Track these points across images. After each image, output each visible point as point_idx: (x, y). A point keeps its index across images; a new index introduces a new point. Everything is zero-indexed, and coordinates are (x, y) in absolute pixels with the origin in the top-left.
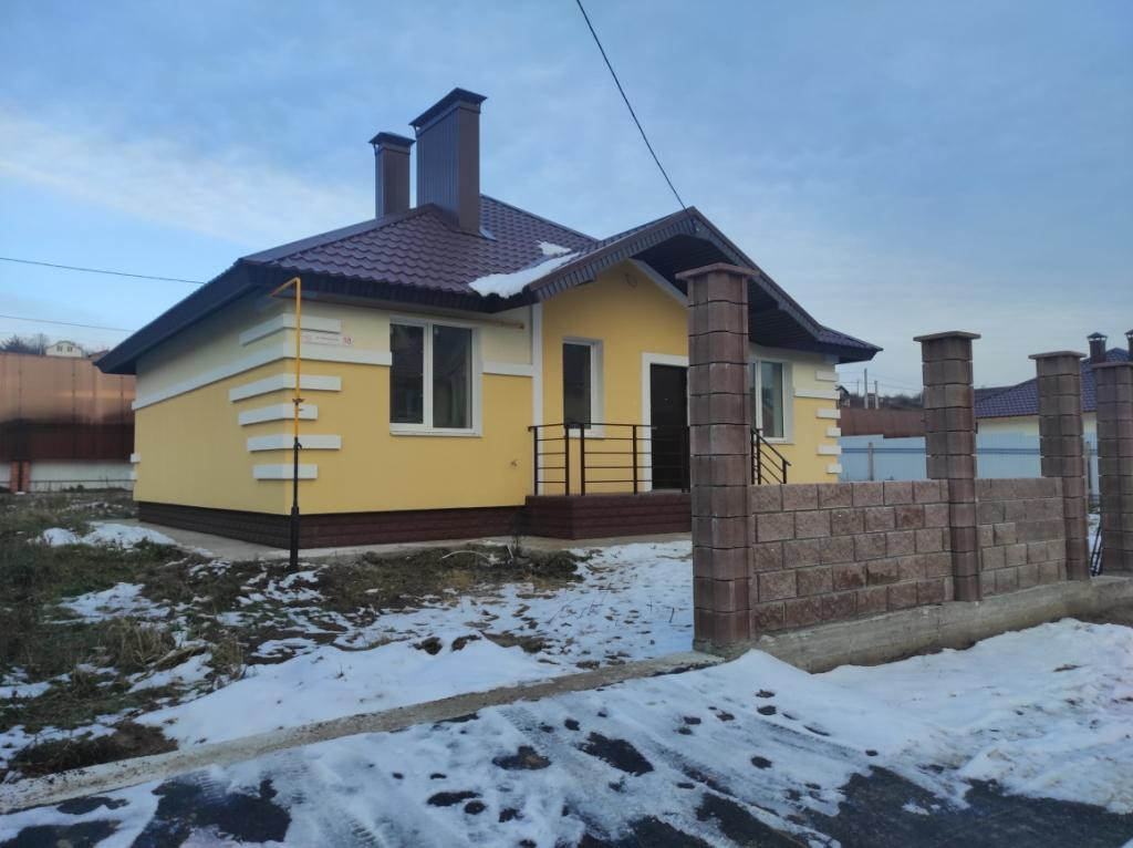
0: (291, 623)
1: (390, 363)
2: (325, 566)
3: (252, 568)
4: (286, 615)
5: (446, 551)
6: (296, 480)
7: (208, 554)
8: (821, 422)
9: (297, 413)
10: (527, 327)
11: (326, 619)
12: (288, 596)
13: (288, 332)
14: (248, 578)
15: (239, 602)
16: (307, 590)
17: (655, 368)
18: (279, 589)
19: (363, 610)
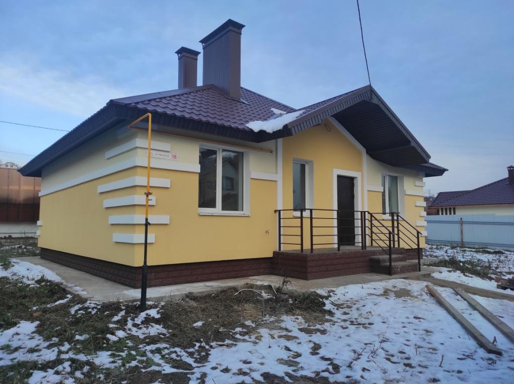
0: (149, 363)
1: (199, 172)
2: (163, 304)
3: (114, 307)
4: (144, 354)
5: (235, 289)
6: (146, 244)
7: (84, 294)
8: (417, 208)
9: (147, 202)
10: (274, 153)
11: (174, 356)
12: (141, 331)
13: (139, 150)
14: (112, 316)
15: (108, 340)
16: (153, 324)
17: (339, 177)
18: (135, 325)
19: (198, 344)
